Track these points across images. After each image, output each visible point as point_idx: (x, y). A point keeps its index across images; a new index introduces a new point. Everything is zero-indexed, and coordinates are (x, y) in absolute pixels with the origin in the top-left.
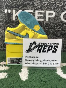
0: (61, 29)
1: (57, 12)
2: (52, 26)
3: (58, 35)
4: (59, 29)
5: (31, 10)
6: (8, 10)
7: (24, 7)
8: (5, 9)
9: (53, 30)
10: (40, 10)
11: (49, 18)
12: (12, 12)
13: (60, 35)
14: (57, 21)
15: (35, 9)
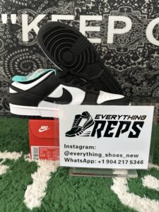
0: (145, 66)
1: (138, 20)
2: (121, 58)
3: (136, 80)
4: (140, 66)
5: (69, 14)
6: (9, 16)
7: (51, 6)
8: (4, 13)
9: (125, 68)
10: (91, 15)
11: (116, 37)
12: (21, 20)
13: (142, 81)
14: (137, 43)
15: (78, 11)
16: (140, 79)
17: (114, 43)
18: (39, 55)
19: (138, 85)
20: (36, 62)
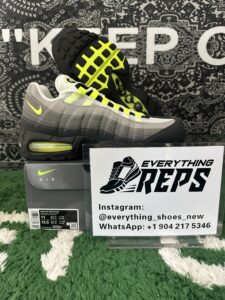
0: (198, 93)
1: (186, 31)
2: (166, 83)
4: (192, 93)
5: (94, 26)
6: (12, 31)
7: (69, 18)
8: (5, 27)
9: (171, 96)
10: (124, 26)
11: (158, 55)
12: (28, 36)
13: (196, 114)
14: (187, 63)
15: (105, 22)
16: (192, 110)
17: (155, 64)
19: (190, 119)
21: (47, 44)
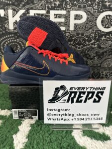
0: (96, 46)
1: (91, 13)
2: (80, 40)
3: (90, 56)
4: (93, 46)
5: (42, 9)
7: (29, 4)
9: (82, 47)
10: (58, 10)
11: (76, 26)
12: (7, 14)
13: (95, 57)
14: (91, 30)
15: (48, 7)
16: (93, 55)
17: (74, 30)
18: (21, 39)
19: (91, 59)
20: (20, 44)
21: (17, 18)
